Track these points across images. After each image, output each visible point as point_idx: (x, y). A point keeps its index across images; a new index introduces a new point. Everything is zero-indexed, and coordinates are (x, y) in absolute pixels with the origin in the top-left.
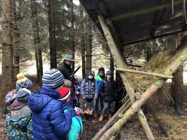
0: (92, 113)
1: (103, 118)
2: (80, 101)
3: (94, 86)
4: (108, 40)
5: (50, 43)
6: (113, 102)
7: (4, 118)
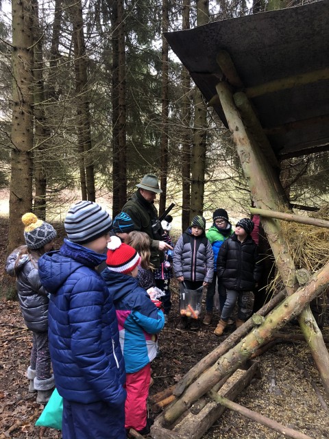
0: (199, 315)
1: (223, 327)
2: (174, 287)
3: (205, 252)
4: (238, 142)
5: (114, 152)
6: (248, 293)
7: (9, 308)
